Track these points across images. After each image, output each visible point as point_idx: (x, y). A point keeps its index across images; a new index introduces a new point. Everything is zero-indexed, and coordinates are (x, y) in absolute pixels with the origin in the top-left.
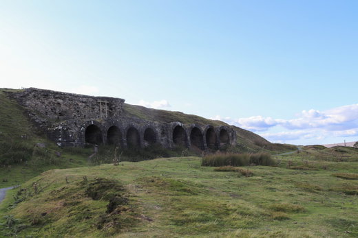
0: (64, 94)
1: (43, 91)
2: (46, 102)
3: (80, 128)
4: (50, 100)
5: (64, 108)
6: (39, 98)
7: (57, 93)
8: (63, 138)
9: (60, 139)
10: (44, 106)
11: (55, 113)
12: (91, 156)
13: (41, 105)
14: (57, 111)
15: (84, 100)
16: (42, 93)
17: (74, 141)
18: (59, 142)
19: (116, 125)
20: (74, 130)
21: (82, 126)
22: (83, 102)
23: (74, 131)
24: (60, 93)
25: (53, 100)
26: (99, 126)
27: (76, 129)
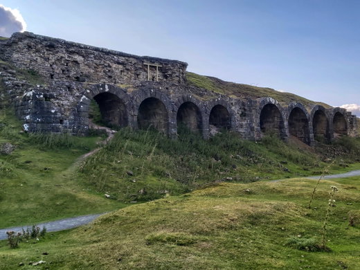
0: (86, 47)
1: (45, 39)
2: (53, 59)
3: (79, 97)
4: (60, 55)
5: (84, 69)
6: (38, 51)
7: (72, 45)
8: (34, 115)
9: (28, 117)
10: (47, 65)
11: (69, 77)
12: (86, 155)
13: (42, 63)
14: (72, 73)
15: (122, 59)
16: (44, 43)
17: (61, 122)
18: (27, 122)
19: (158, 97)
20: (67, 101)
21: (83, 94)
22: (119, 63)
23: (65, 102)
24: (79, 46)
25: (66, 56)
26: (121, 96)
27: (71, 99)
